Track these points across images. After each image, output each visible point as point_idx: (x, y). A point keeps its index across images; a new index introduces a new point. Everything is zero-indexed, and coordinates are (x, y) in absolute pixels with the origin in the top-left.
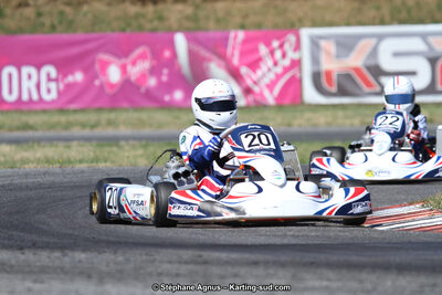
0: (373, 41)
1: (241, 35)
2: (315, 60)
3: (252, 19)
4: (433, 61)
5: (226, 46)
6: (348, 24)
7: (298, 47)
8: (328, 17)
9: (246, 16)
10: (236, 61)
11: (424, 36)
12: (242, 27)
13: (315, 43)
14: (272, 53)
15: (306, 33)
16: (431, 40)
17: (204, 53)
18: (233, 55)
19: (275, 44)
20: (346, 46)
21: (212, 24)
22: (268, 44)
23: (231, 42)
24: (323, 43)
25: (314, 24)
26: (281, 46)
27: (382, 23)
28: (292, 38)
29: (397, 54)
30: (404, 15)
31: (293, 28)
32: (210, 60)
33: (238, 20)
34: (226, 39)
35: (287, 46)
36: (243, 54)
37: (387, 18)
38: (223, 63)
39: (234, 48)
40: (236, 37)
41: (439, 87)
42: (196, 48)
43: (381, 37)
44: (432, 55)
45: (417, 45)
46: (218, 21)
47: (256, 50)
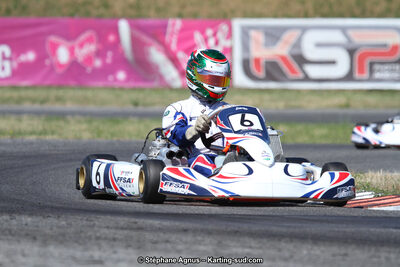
0: (297, 33)
1: (179, 23)
2: (246, 47)
3: (189, 9)
4: (351, 52)
5: (164, 34)
6: (275, 16)
7: (230, 35)
8: (258, 8)
9: (183, 6)
10: (174, 46)
11: (344, 30)
12: (180, 16)
13: (245, 32)
14: (206, 40)
15: (238, 24)
16: (350, 33)
17: (145, 38)
18: (171, 41)
19: (209, 32)
20: (273, 36)
21: (152, 13)
22: (203, 32)
23: (169, 30)
24: (253, 33)
25: (245, 15)
26: (215, 35)
27: (306, 15)
28: (224, 27)
29: (319, 45)
30: (326, 10)
31: (226, 18)
32: (150, 45)
33: (176, 9)
34: (165, 26)
35: (220, 35)
36: (180, 41)
37: (311, 11)
38: (161, 48)
39: (172, 36)
40: (174, 25)
41: (357, 75)
42: (138, 34)
43: (304, 29)
44: (351, 46)
45: (338, 37)
46: (158, 10)
47: (191, 37)
